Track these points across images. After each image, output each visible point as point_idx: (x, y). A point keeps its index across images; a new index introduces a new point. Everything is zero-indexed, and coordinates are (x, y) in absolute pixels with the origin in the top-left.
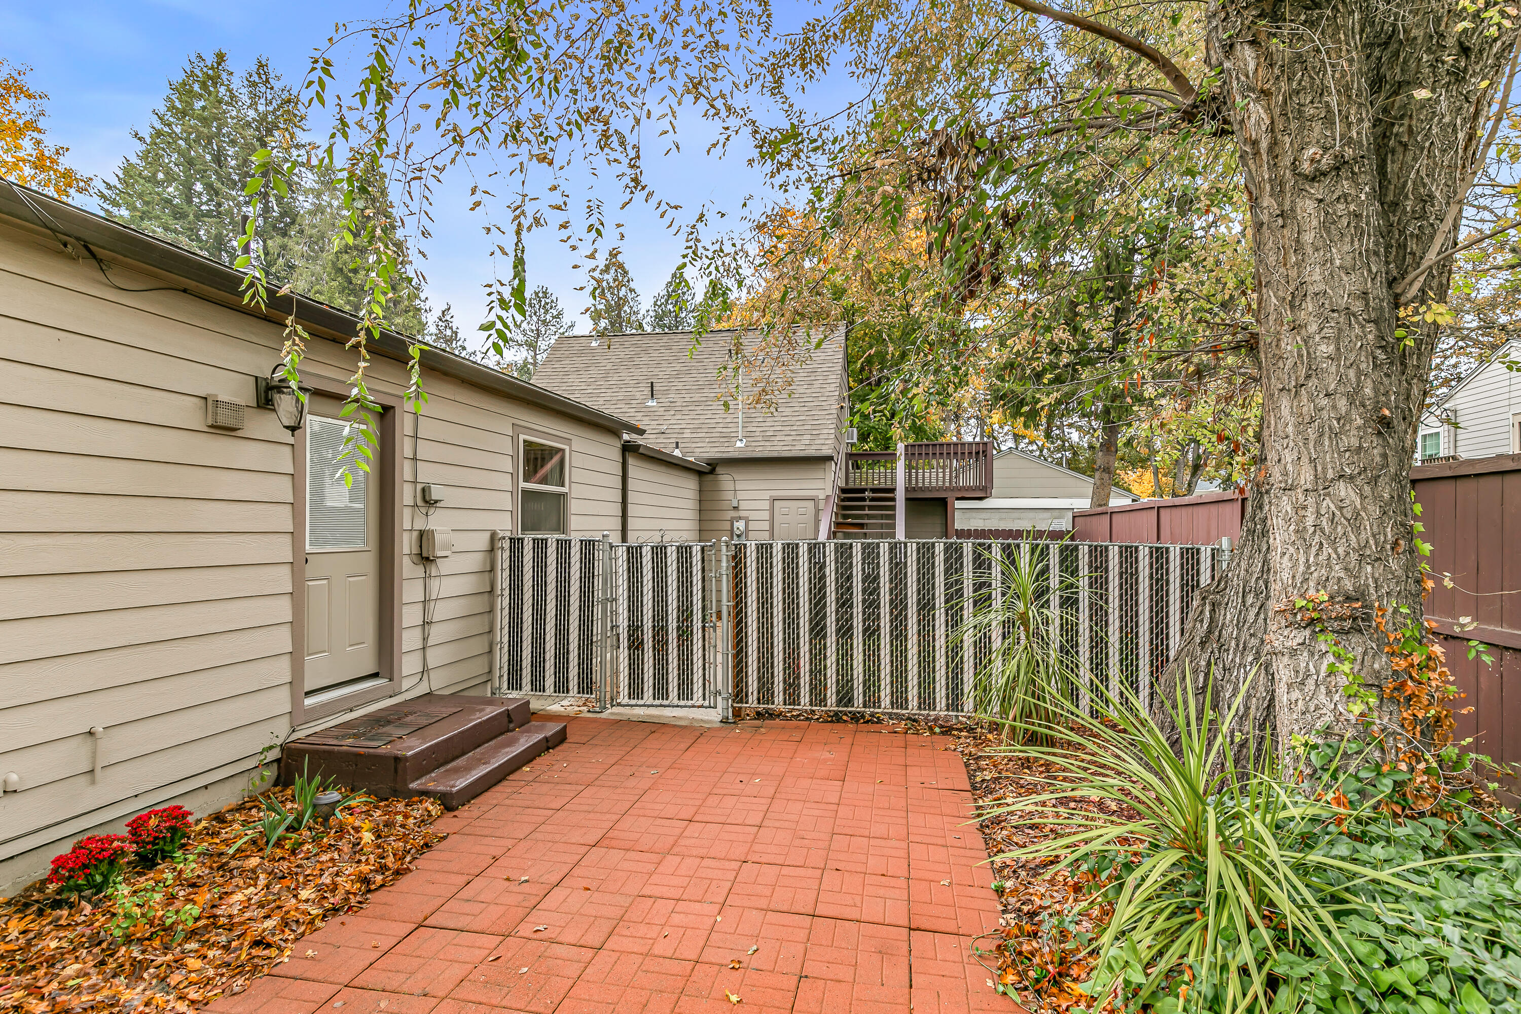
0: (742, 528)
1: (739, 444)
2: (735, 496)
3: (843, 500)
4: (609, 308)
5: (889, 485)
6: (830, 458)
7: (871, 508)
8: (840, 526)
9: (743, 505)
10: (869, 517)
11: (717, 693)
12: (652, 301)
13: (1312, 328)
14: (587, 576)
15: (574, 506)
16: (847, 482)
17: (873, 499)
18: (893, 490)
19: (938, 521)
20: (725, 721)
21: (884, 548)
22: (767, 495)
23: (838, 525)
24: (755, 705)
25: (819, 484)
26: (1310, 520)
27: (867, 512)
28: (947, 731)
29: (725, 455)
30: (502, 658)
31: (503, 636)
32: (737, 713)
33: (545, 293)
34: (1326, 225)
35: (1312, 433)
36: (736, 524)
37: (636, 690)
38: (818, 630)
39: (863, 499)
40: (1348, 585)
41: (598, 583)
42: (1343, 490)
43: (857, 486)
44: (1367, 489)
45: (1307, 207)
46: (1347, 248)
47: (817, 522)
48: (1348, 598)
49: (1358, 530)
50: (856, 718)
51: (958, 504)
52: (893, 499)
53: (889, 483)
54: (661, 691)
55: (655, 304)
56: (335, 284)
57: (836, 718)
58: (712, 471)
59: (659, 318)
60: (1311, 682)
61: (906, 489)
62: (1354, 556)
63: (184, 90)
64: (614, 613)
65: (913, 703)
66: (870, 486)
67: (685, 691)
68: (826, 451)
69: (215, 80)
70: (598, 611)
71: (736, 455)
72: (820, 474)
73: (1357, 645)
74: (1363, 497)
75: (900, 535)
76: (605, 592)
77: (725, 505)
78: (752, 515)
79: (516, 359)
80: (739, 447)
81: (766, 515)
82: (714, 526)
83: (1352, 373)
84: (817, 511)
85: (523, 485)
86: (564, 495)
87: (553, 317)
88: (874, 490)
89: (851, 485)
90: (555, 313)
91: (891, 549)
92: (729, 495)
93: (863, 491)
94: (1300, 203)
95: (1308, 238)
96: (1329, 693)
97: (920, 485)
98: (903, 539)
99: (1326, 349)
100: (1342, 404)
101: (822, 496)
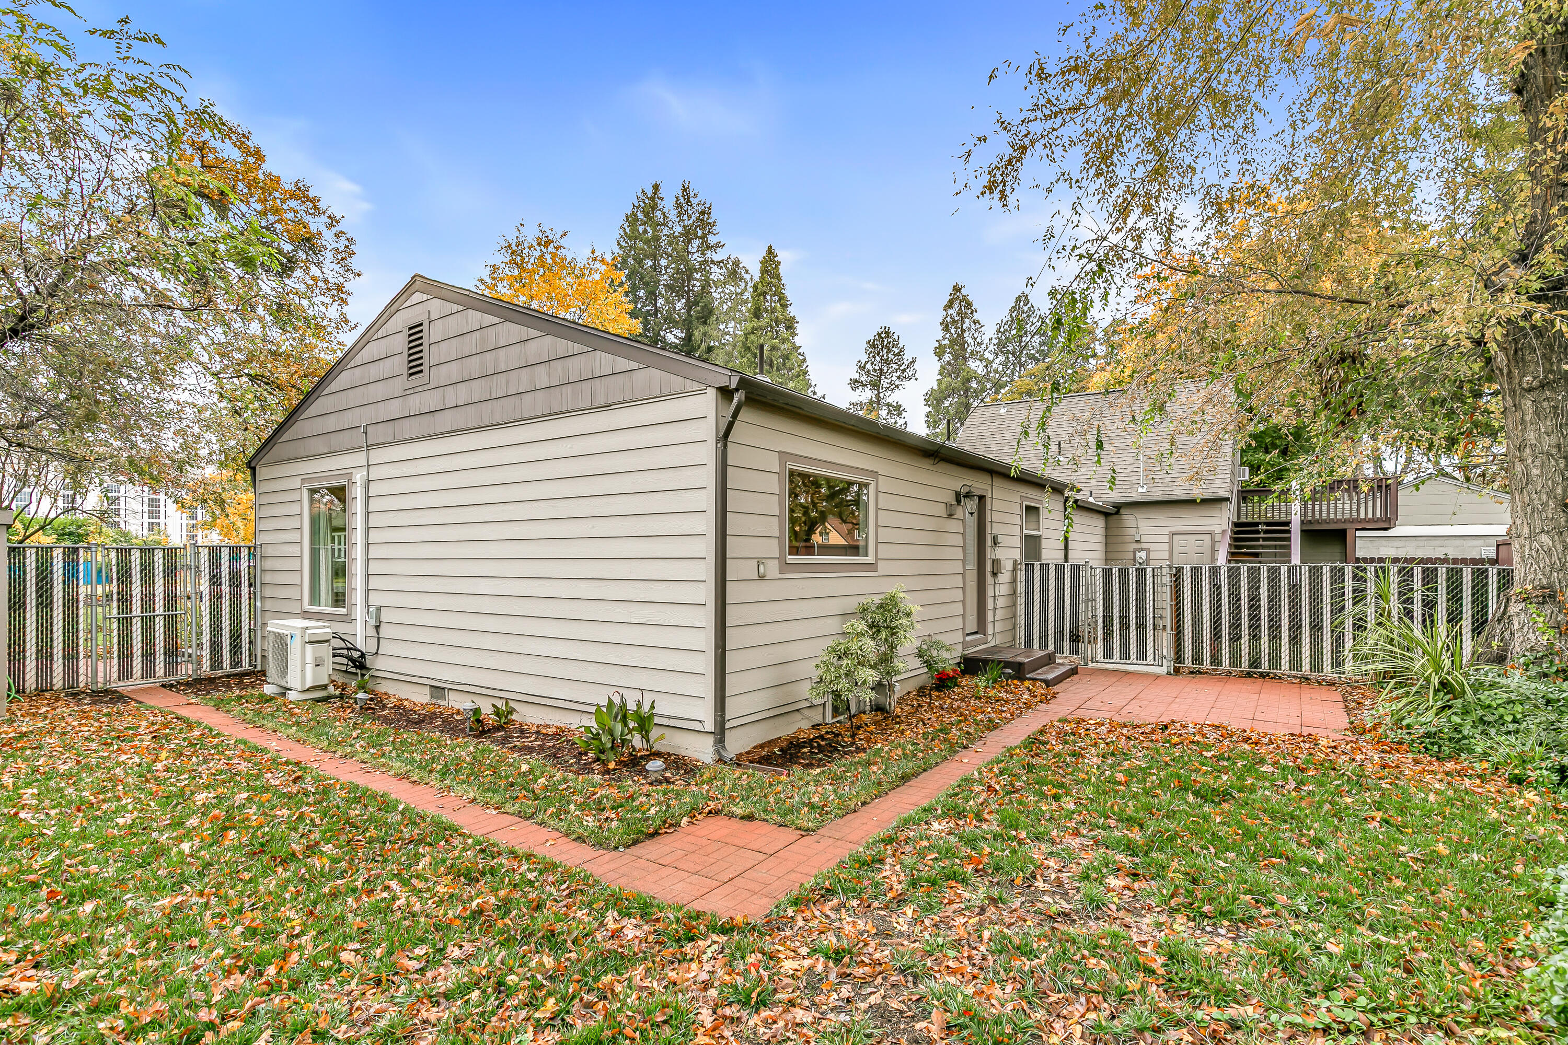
0: (1144, 557)
1: (1140, 490)
2: (1137, 532)
3: (1236, 533)
4: (953, 342)
5: (1283, 519)
6: (1227, 499)
7: (1265, 539)
8: (1235, 555)
9: (1144, 539)
10: (1263, 547)
11: (1164, 657)
12: (995, 328)
13: (1529, 461)
14: (1075, 587)
15: (1045, 544)
16: (1239, 517)
17: (1266, 532)
18: (1288, 524)
19: (1336, 550)
20: (1169, 673)
21: (1284, 569)
22: (1167, 530)
23: (1232, 554)
24: (1190, 665)
25: (1216, 521)
26: (1527, 552)
27: (1261, 543)
28: (1331, 684)
29: (1129, 500)
30: (1021, 634)
31: (1021, 620)
32: (1177, 671)
33: (888, 333)
34: (1537, 413)
35: (1529, 510)
36: (1138, 554)
37: (1108, 654)
38: (1216, 635)
39: (1258, 532)
40: (1544, 582)
41: (1082, 590)
42: (1545, 538)
43: (1250, 520)
44: (1556, 538)
45: (1527, 404)
46: (1549, 423)
47: (1214, 551)
48: (1543, 588)
49: (1550, 557)
50: (1263, 676)
51: (1358, 533)
52: (1289, 532)
53: (1283, 515)
54: (1125, 655)
55: (998, 331)
56: (745, 360)
57: (1249, 675)
58: (1117, 513)
59: (1001, 346)
60: (1526, 628)
61: (1302, 522)
62: (1548, 569)
63: (632, 220)
64: (1094, 608)
65: (1306, 668)
66: (1263, 519)
67: (1142, 655)
68: (1223, 493)
69: (654, 207)
70: (1082, 607)
71: (1139, 499)
72: (1217, 513)
73: (1548, 609)
74: (1553, 541)
75: (1296, 559)
76: (1087, 595)
77: (1128, 539)
78: (1153, 547)
79: (860, 399)
80: (1141, 492)
81: (1166, 547)
82: (1119, 555)
83: (1550, 483)
84: (1214, 543)
85: (1025, 532)
86: (1040, 537)
87: (895, 355)
88: (1268, 524)
89: (1243, 519)
90: (897, 351)
91: (1289, 570)
92: (1132, 531)
93: (1257, 524)
94: (1523, 401)
95: (1528, 418)
96: (1534, 632)
97: (1317, 517)
98: (1298, 563)
99: (1535, 471)
100: (1544, 497)
101: (1218, 530)
